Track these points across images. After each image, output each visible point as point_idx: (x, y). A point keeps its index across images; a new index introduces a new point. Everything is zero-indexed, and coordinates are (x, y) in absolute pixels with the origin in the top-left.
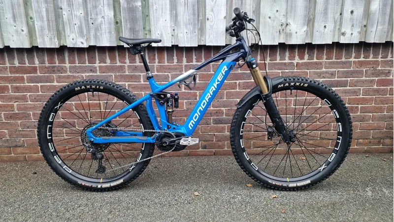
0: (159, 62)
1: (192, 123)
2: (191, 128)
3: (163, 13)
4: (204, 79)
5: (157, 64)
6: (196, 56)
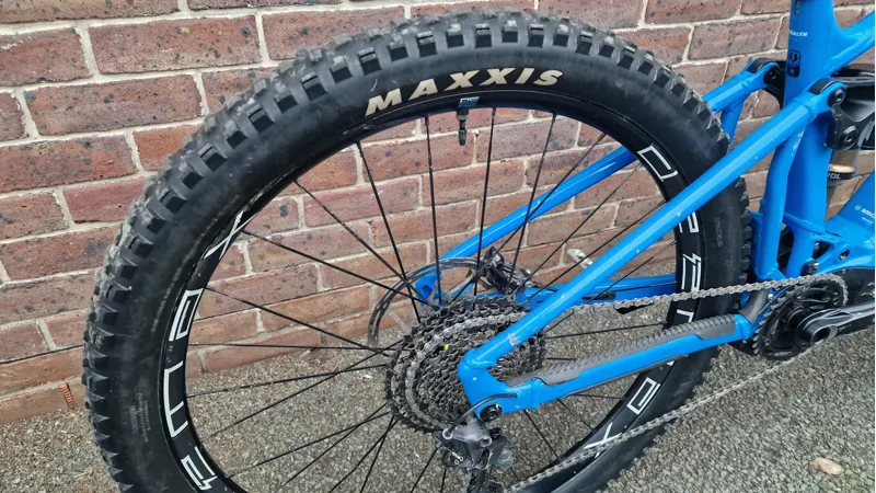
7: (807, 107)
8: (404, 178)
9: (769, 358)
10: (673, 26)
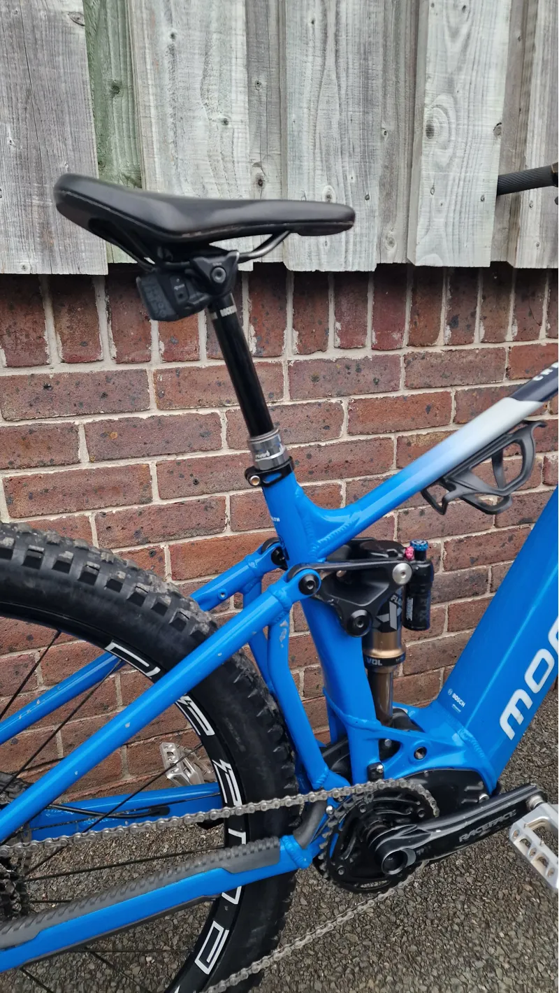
0: (168, 357)
1: (520, 705)
2: (510, 733)
3: (213, 80)
4: (370, 426)
5: (156, 364)
6: (338, 319)
7: (276, 597)
8: (16, 655)
9: (356, 892)
10: (320, 483)
